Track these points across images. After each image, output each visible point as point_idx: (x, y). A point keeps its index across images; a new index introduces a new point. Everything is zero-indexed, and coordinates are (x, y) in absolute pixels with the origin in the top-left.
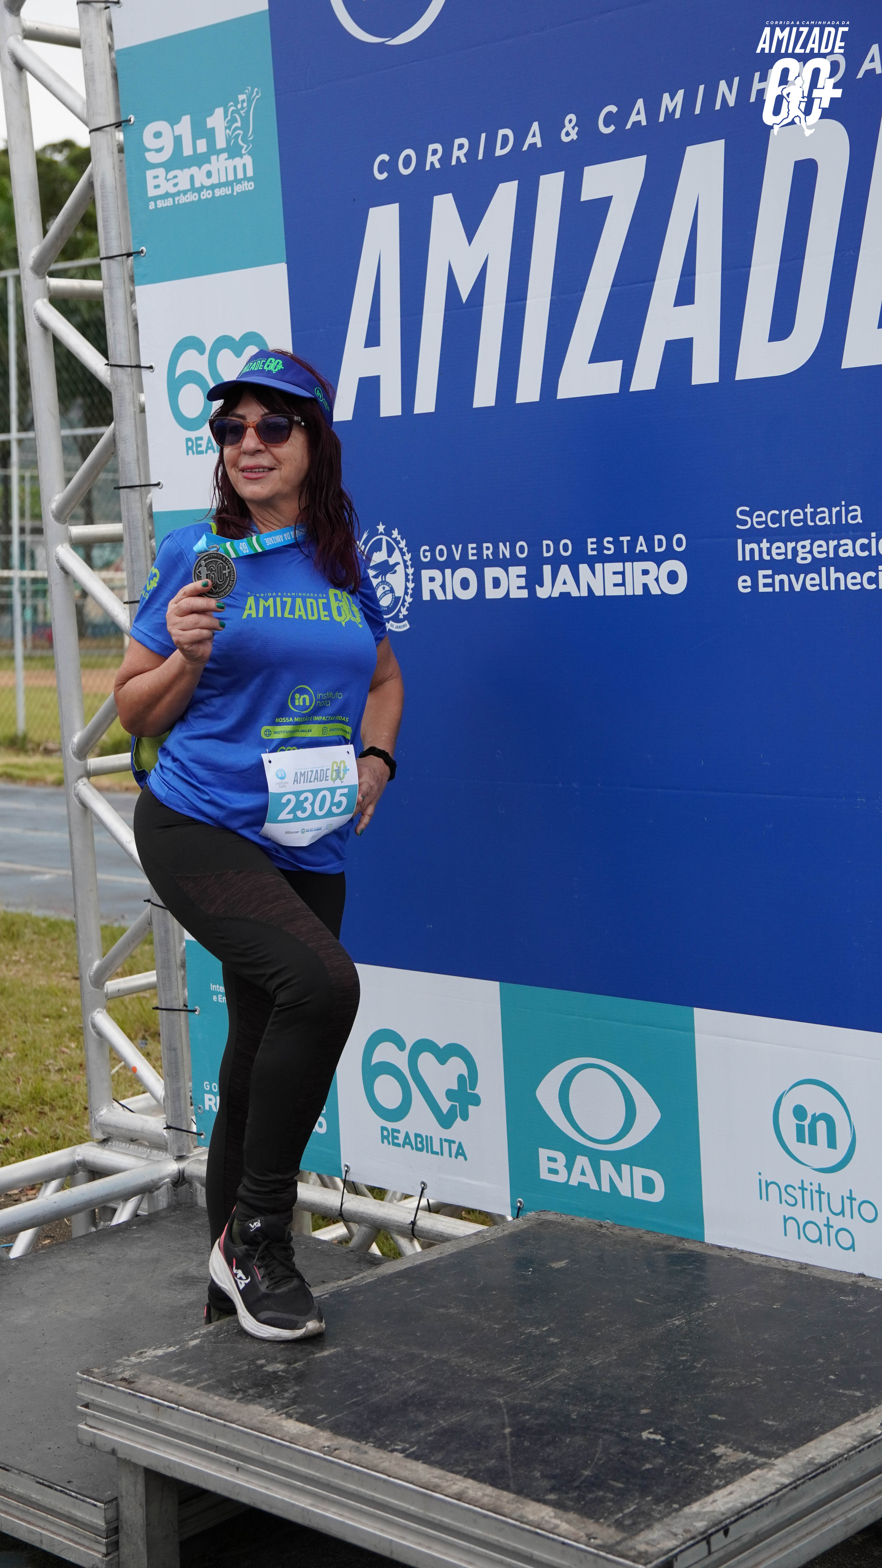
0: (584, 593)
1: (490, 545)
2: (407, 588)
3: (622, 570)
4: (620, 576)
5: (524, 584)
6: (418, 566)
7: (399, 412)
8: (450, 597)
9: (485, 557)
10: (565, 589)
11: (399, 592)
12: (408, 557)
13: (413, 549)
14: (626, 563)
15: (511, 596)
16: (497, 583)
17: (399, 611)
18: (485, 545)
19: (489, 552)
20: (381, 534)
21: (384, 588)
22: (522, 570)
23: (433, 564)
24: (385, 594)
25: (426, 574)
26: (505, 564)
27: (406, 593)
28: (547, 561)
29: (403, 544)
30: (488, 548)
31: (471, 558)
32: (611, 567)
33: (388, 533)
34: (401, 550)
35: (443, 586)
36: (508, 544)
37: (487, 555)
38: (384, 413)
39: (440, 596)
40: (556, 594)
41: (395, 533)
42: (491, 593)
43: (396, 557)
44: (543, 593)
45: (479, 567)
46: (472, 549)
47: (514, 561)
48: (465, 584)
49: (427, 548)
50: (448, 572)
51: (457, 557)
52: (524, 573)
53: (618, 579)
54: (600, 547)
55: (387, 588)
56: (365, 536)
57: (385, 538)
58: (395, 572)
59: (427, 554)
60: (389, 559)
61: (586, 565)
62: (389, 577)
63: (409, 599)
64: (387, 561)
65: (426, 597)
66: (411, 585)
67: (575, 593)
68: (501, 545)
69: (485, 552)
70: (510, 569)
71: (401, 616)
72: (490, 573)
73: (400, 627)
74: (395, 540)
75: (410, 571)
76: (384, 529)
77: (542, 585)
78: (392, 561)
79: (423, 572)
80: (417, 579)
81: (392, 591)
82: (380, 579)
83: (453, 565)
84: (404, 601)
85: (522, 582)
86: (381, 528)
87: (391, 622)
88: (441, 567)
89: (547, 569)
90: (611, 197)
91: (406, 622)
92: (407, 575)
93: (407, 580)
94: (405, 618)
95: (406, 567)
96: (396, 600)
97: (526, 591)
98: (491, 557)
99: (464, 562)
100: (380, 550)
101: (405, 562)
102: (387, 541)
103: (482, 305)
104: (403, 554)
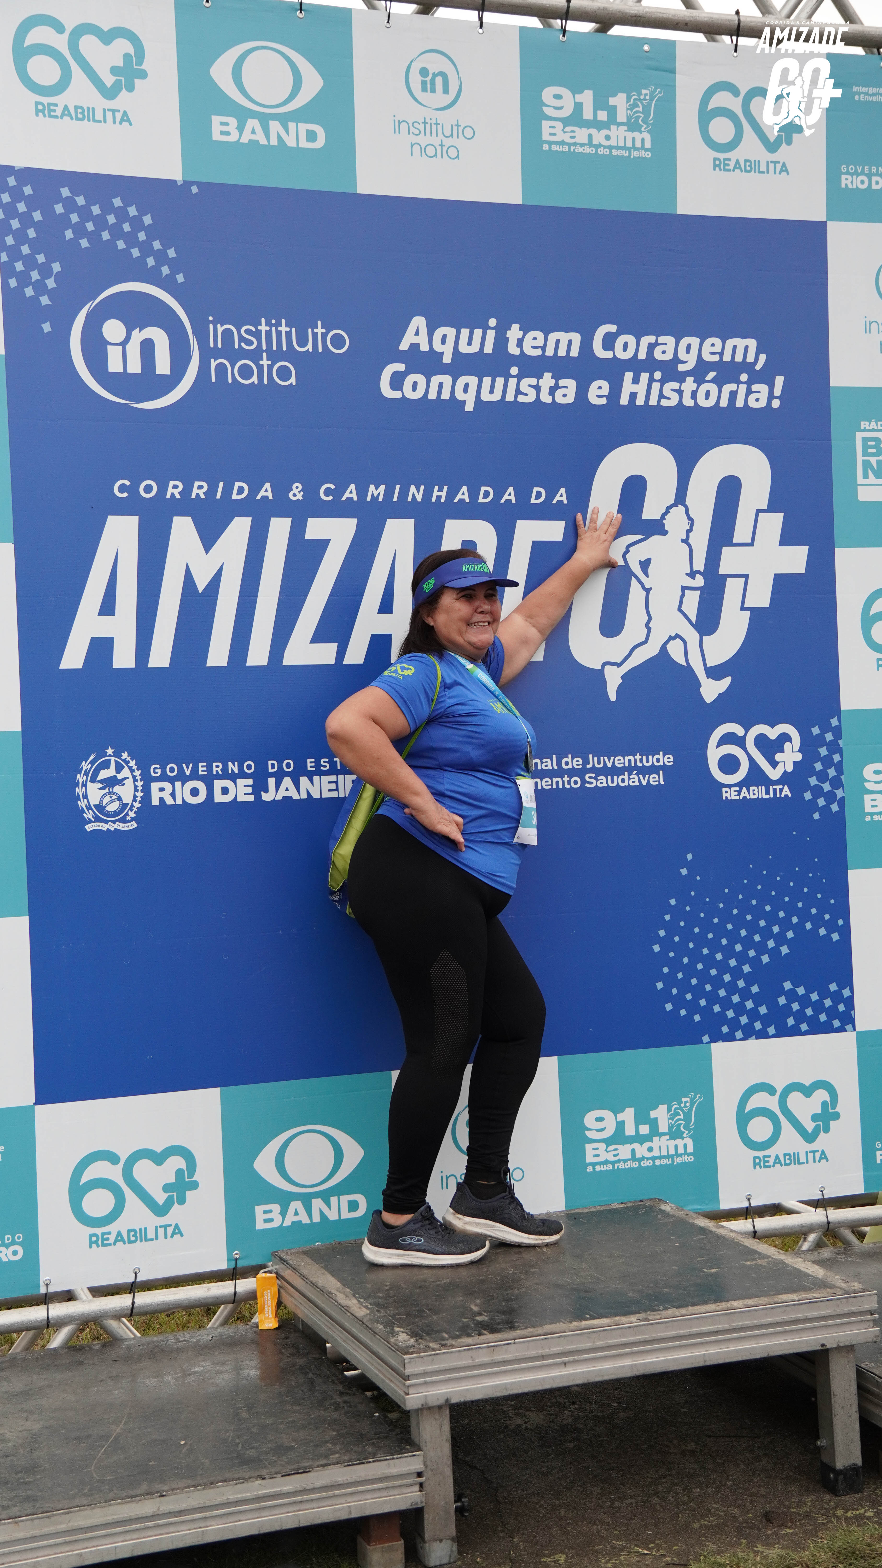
0: (304, 796)
1: (220, 764)
2: (135, 797)
3: (336, 780)
4: (335, 784)
5: (251, 792)
6: (148, 780)
7: (132, 665)
8: (179, 801)
9: (215, 773)
10: (287, 794)
11: (127, 799)
12: (137, 773)
13: (144, 767)
14: (339, 776)
15: (238, 800)
16: (225, 791)
17: (127, 814)
18: (215, 764)
19: (219, 769)
20: (110, 755)
21: (111, 797)
22: (250, 781)
23: (164, 778)
24: (112, 801)
25: (155, 786)
26: (233, 778)
27: (134, 800)
28: (272, 775)
29: (132, 763)
30: (217, 766)
31: (201, 773)
32: (326, 779)
33: (117, 754)
34: (130, 768)
35: (173, 795)
36: (236, 763)
37: (217, 771)
38: (116, 664)
39: (169, 801)
40: (279, 797)
41: (125, 755)
42: (219, 798)
43: (126, 772)
44: (266, 797)
45: (209, 781)
46: (202, 766)
47: (242, 775)
48: (195, 792)
49: (158, 766)
50: (178, 784)
51: (188, 773)
52: (252, 784)
53: (333, 786)
54: (318, 765)
55: (114, 797)
56: (92, 757)
57: (113, 759)
58: (124, 784)
59: (157, 771)
60: (117, 775)
61: (306, 778)
62: (117, 789)
63: (137, 805)
64: (115, 776)
65: (155, 802)
66: (140, 794)
67: (296, 796)
68: (230, 764)
69: (215, 769)
70: (238, 781)
71: (128, 818)
72: (218, 784)
73: (127, 827)
74: (124, 760)
75: (140, 784)
76: (113, 752)
77: (266, 791)
78: (120, 777)
79: (153, 784)
80: (147, 790)
81: (119, 799)
82: (107, 790)
83: (184, 779)
84: (132, 806)
85: (249, 790)
86: (110, 751)
87: (117, 823)
88: (172, 781)
89: (272, 781)
90: (329, 540)
91: (134, 822)
92: (136, 787)
93: (136, 790)
94: (132, 819)
95: (135, 780)
96: (124, 806)
97: (253, 796)
98: (220, 773)
99: (195, 776)
100: (108, 767)
101: (134, 777)
102: (115, 760)
103: (217, 596)
104: (132, 770)
